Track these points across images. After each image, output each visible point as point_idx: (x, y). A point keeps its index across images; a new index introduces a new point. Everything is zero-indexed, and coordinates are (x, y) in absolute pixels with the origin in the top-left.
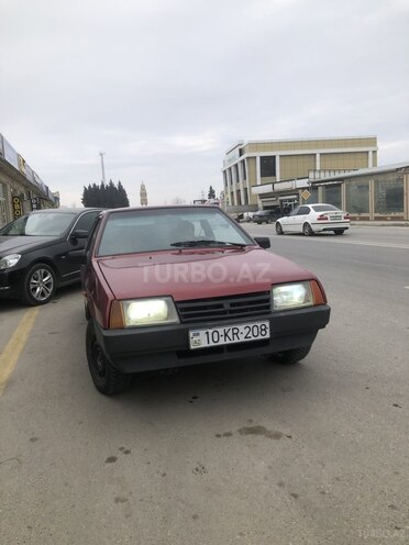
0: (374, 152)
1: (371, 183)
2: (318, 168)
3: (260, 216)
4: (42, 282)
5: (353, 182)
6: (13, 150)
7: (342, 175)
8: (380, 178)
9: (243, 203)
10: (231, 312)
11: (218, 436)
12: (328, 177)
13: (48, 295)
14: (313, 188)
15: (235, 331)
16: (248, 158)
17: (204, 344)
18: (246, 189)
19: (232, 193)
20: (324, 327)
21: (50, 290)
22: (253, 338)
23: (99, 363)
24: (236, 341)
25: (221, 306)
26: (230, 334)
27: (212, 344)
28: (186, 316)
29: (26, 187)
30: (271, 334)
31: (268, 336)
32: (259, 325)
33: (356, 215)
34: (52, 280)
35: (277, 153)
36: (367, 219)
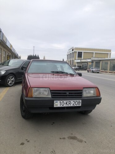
0: (110, 54)
1: (109, 62)
2: (94, 56)
3: (76, 68)
4: (11, 80)
5: (104, 62)
6: (9, 43)
7: (101, 59)
8: (112, 61)
9: (72, 64)
10: (69, 96)
11: (61, 139)
12: (96, 59)
13: (12, 84)
14: (92, 62)
15: (70, 102)
16: (74, 52)
17: (59, 106)
18: (73, 60)
19: (69, 61)
20: (99, 104)
21: (13, 83)
22: (75, 105)
23: (24, 108)
24: (70, 106)
25: (66, 93)
26: (68, 103)
27: (61, 106)
28: (54, 95)
29: (12, 53)
30: (82, 104)
31: (80, 105)
32: (78, 101)
33: (104, 71)
34: (14, 80)
35: (83, 51)
36: (107, 72)
